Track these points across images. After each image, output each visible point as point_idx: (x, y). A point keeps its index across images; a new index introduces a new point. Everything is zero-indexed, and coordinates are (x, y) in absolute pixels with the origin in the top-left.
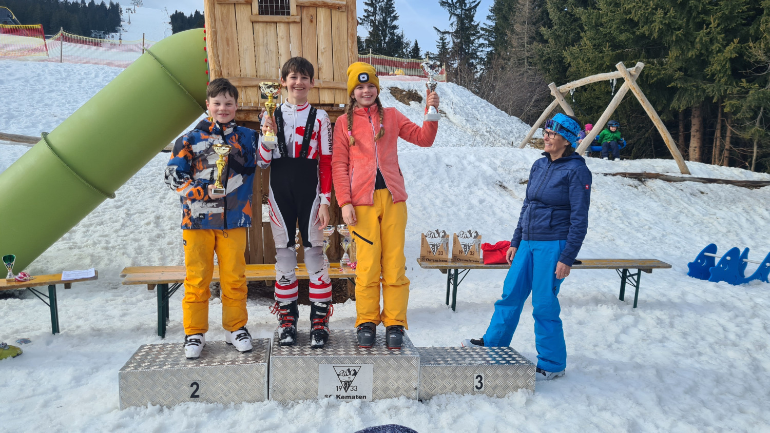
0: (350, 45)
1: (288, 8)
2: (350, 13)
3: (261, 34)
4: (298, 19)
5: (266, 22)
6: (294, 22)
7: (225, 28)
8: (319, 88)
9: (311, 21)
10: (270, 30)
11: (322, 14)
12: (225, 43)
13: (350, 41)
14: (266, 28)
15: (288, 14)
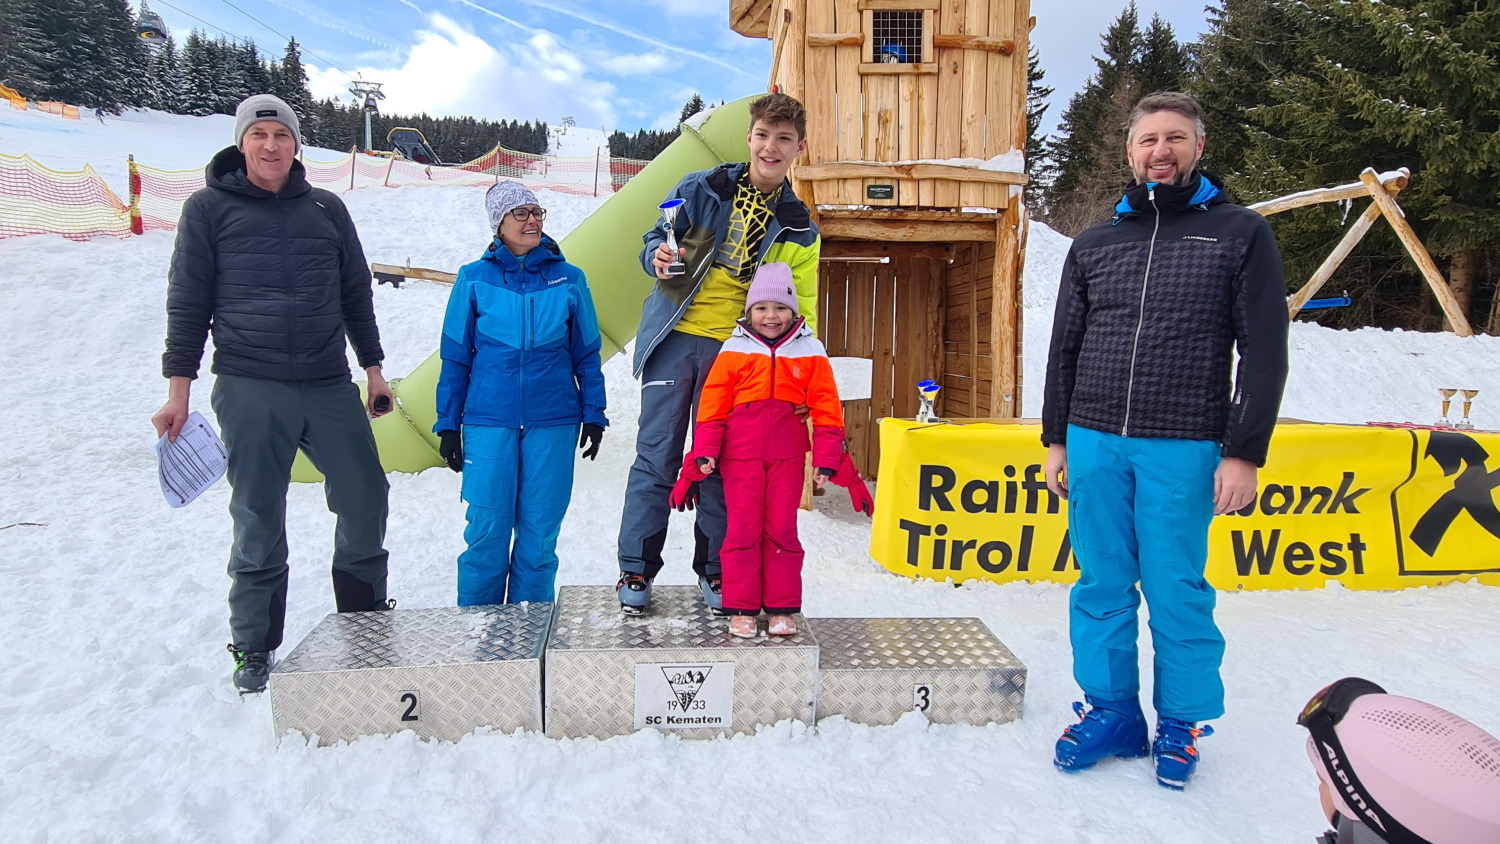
0: (1015, 110)
1: (919, 50)
2: (1018, 57)
3: (872, 95)
4: (936, 71)
5: (884, 75)
6: (929, 74)
7: (819, 86)
8: (960, 182)
9: (955, 72)
10: (888, 87)
11: (972, 61)
12: (817, 108)
13: (1015, 104)
14: (882, 85)
15: (919, 60)
